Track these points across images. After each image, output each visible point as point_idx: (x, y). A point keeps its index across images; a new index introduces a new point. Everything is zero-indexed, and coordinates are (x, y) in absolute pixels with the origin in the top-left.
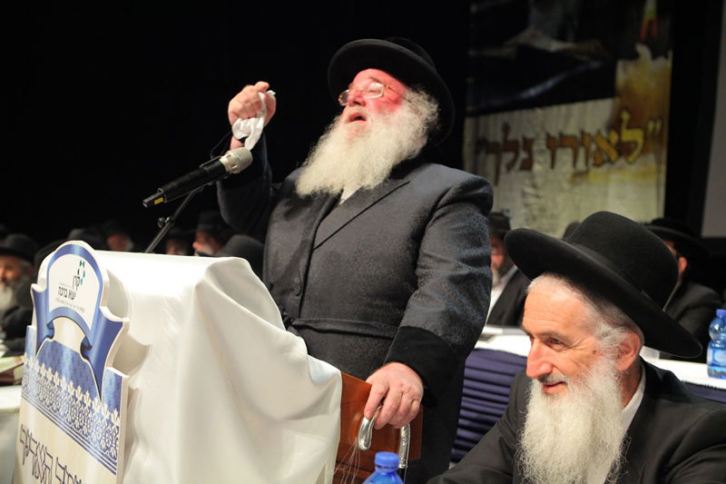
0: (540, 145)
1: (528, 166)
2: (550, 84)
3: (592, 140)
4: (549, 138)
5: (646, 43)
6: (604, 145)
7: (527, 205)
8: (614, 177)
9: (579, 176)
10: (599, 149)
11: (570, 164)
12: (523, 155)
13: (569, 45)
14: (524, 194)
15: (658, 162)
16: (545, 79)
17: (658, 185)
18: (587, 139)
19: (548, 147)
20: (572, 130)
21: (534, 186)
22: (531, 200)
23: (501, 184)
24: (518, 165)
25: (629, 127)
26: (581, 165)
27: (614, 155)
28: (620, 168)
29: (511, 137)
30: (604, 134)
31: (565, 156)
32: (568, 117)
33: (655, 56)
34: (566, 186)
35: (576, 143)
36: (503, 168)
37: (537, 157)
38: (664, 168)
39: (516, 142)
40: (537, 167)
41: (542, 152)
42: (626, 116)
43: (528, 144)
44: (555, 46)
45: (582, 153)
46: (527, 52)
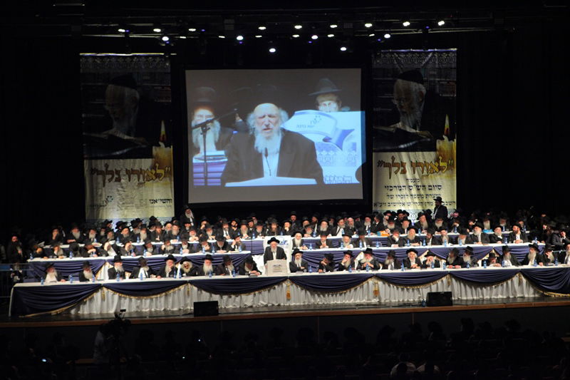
0: (123, 172)
1: (118, 180)
2: (125, 151)
3: (145, 172)
4: (127, 171)
5: (162, 142)
6: (150, 174)
7: (119, 194)
8: (155, 185)
9: (140, 184)
10: (148, 175)
11: (137, 180)
12: (116, 176)
13: (132, 138)
14: (118, 191)
15: (170, 180)
16: (124, 149)
17: (171, 188)
18: (143, 172)
19: (127, 173)
20: (136, 168)
21: (122, 187)
22: (122, 193)
23: (106, 186)
24: (114, 180)
25: (159, 169)
26: (141, 180)
27: (154, 177)
28: (157, 182)
29: (109, 169)
30: (150, 170)
31: (134, 177)
32: (134, 164)
33: (166, 147)
34: (136, 188)
35: (139, 173)
36: (107, 181)
37: (122, 177)
38: (173, 182)
39: (112, 171)
40: (122, 181)
41: (124, 175)
42: (157, 165)
43: (118, 172)
44: (126, 137)
45: (141, 176)
46: (112, 137)
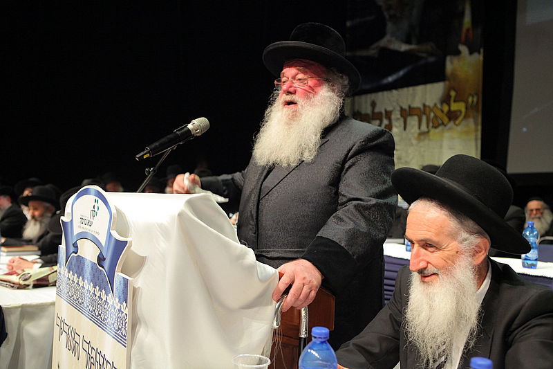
0: (396, 115)
2: (401, 73)
3: (431, 110)
4: (402, 110)
5: (465, 44)
6: (439, 114)
8: (447, 135)
9: (423, 135)
10: (436, 116)
11: (417, 127)
12: (386, 122)
13: (413, 47)
15: (476, 124)
17: (476, 139)
18: (427, 109)
19: (402, 116)
20: (417, 104)
25: (455, 101)
26: (424, 127)
27: (446, 120)
28: (450, 129)
29: (377, 110)
30: (439, 106)
31: (413, 121)
32: (414, 96)
33: (471, 53)
34: (414, 142)
35: (421, 112)
37: (395, 123)
38: (480, 127)
39: (381, 113)
40: (395, 129)
41: (398, 119)
42: (453, 94)
43: (388, 114)
44: (404, 47)
45: (424, 118)
